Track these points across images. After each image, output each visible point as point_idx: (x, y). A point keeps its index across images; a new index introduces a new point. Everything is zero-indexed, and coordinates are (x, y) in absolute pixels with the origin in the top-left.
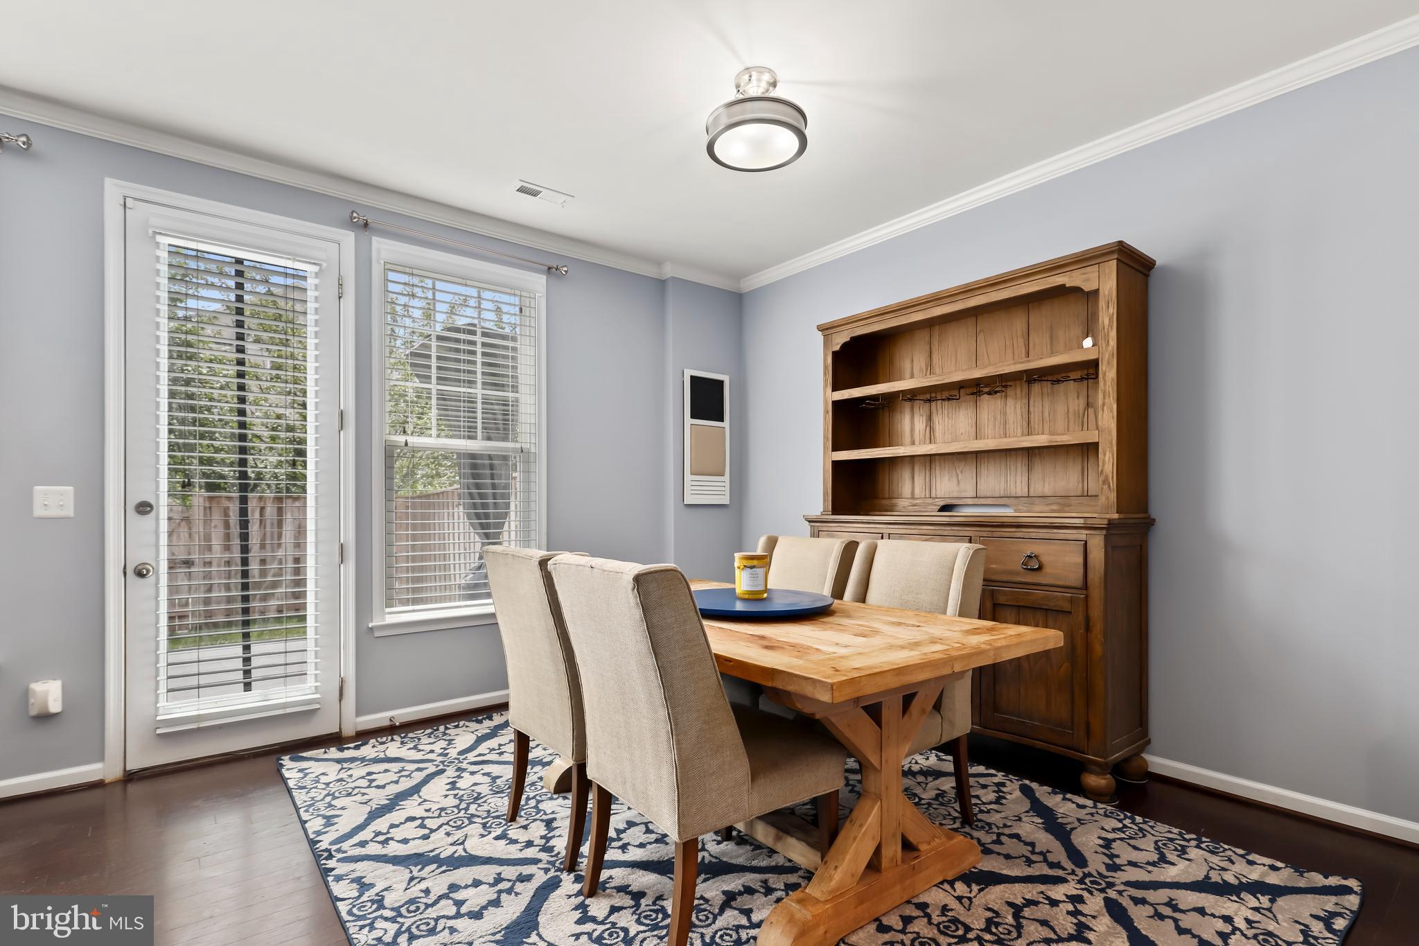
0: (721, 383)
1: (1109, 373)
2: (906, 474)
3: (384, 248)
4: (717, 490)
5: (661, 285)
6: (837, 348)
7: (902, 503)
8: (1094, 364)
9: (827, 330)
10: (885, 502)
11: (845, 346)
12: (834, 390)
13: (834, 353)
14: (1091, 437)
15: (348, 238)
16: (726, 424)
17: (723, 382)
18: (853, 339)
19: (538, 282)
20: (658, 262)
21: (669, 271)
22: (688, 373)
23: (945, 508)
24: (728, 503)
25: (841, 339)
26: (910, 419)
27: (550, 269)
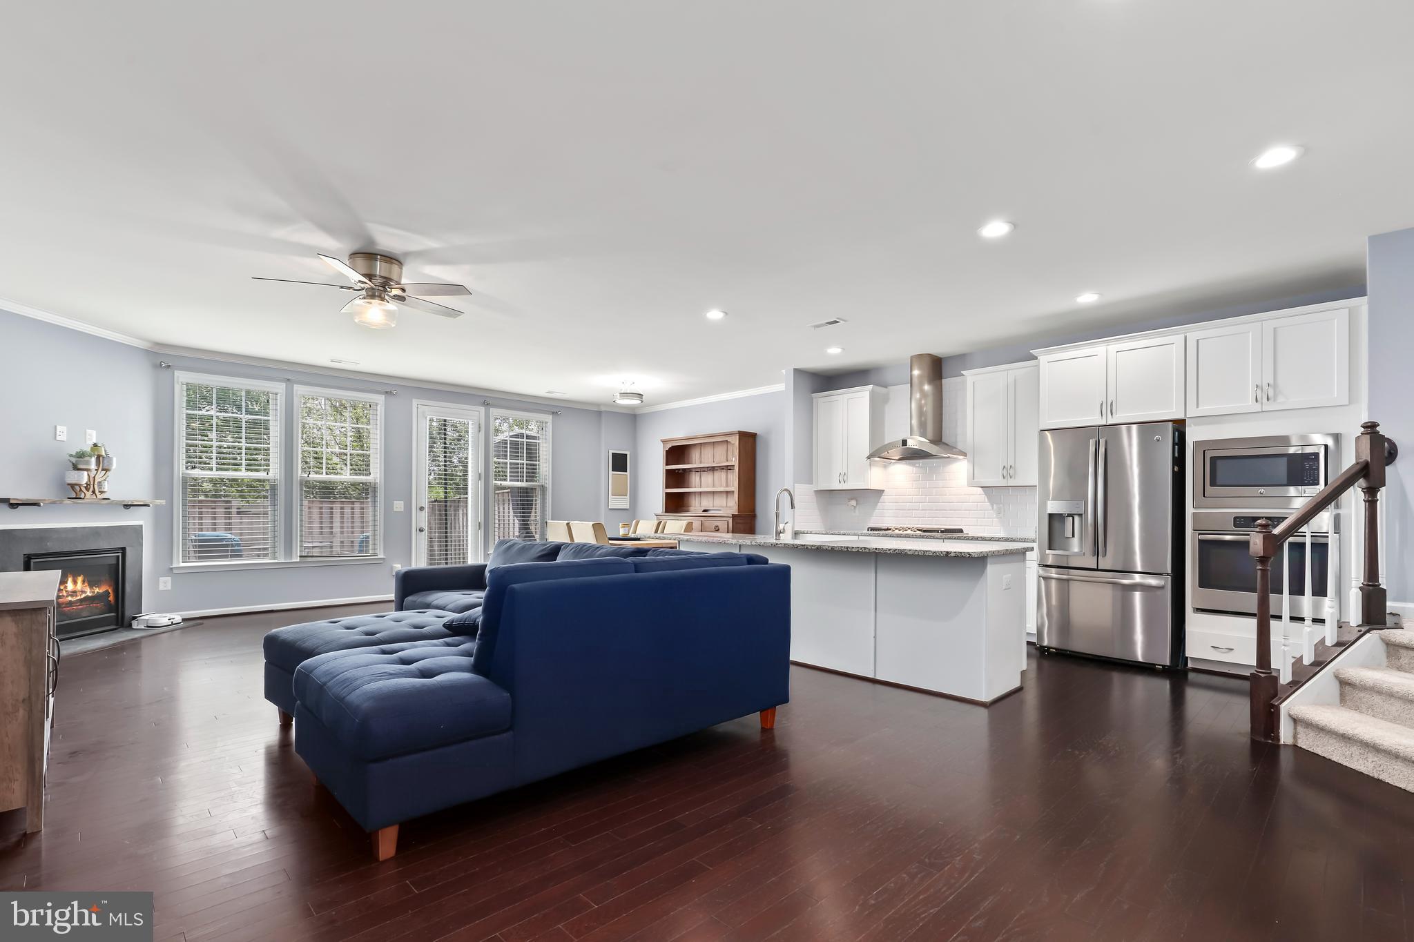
0: (626, 455)
1: (736, 469)
2: (694, 497)
3: (494, 411)
4: (624, 502)
5: (599, 413)
6: (667, 449)
7: (692, 509)
8: (732, 466)
9: (664, 441)
10: (684, 508)
11: (669, 449)
12: (666, 465)
13: (667, 451)
14: (731, 489)
15: (482, 409)
16: (628, 473)
18: (672, 447)
19: (548, 418)
20: (598, 405)
21: (603, 409)
22: (611, 452)
23: (705, 511)
24: (628, 508)
25: (669, 446)
26: (694, 478)
27: (553, 413)
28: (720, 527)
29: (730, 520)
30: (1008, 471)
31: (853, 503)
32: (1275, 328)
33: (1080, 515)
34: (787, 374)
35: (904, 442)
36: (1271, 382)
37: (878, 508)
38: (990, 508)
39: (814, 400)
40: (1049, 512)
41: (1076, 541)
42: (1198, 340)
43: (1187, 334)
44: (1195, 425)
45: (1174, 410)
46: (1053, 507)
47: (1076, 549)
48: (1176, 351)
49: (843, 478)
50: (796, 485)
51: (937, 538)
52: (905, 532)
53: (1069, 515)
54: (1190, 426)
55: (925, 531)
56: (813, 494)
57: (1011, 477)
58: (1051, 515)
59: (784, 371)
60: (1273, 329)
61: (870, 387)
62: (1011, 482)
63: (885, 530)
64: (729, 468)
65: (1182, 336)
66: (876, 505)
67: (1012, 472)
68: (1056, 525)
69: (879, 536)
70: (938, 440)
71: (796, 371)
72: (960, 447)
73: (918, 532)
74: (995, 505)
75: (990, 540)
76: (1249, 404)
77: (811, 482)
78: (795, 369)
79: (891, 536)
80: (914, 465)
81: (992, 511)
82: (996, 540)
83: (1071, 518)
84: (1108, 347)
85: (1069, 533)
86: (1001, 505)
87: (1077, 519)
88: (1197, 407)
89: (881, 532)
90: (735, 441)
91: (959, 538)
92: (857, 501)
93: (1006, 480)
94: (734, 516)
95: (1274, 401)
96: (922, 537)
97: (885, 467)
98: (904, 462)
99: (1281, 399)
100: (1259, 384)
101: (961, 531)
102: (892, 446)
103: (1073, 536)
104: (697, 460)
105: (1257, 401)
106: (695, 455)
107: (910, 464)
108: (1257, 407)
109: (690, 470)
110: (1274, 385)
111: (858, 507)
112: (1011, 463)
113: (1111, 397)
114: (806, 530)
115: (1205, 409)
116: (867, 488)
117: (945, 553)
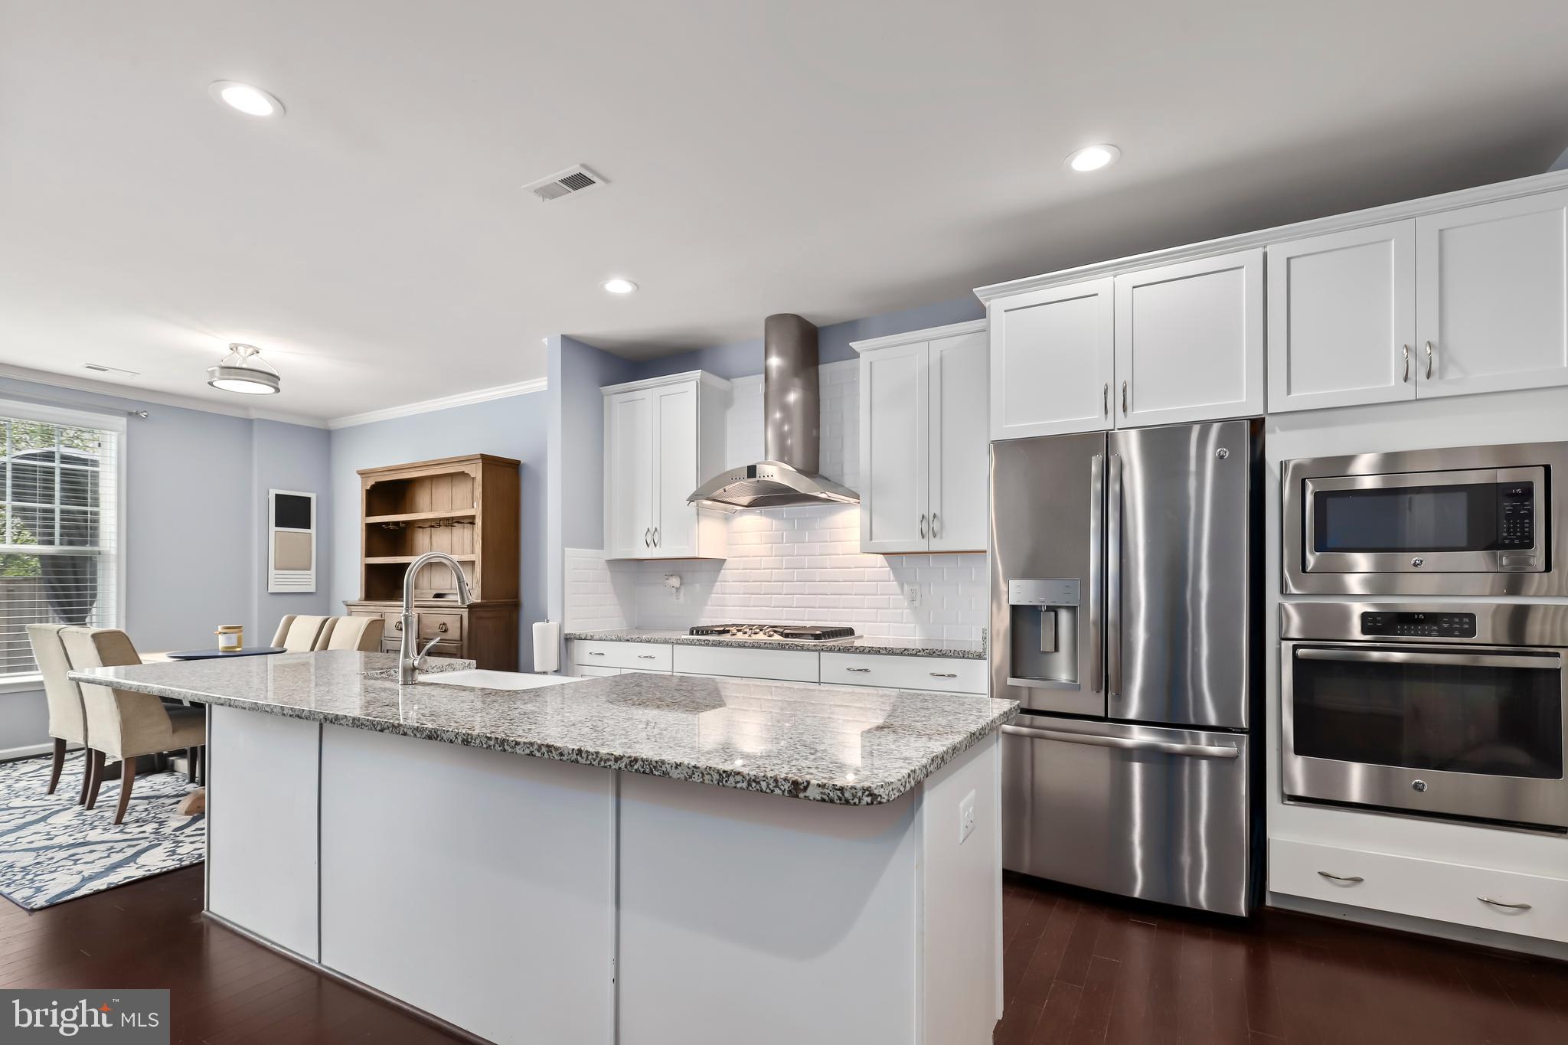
1: (479, 522)
4: (305, 581)
5: (249, 422)
6: (368, 488)
8: (473, 517)
9: (362, 474)
11: (373, 487)
12: (367, 515)
13: (367, 490)
14: (472, 558)
16: (313, 530)
17: (310, 498)
18: (377, 483)
19: (118, 423)
21: (254, 414)
22: (272, 492)
23: (438, 596)
24: (314, 591)
25: (371, 482)
26: (422, 538)
27: (130, 414)
28: (448, 626)
29: (465, 613)
30: (930, 524)
31: (675, 581)
32: (1441, 231)
33: (1072, 609)
34: (549, 348)
35: (752, 471)
36: (1435, 340)
37: (715, 591)
38: (898, 591)
39: (605, 398)
40: (1013, 602)
41: (1062, 658)
42: (1289, 259)
43: (1268, 249)
44: (1283, 429)
45: (1245, 400)
46: (1021, 592)
47: (1064, 676)
48: (1247, 280)
49: (653, 537)
50: (566, 549)
51: (808, 650)
52: (754, 637)
53: (1050, 609)
54: (1274, 431)
55: (787, 636)
56: (606, 566)
57: (935, 536)
58: (1015, 609)
59: (545, 340)
60: (1437, 233)
61: (697, 374)
62: (936, 545)
63: (720, 633)
64: (471, 520)
65: (1260, 252)
66: (712, 586)
67: (936, 525)
68: (1025, 627)
69: (707, 645)
70: (812, 469)
71: (568, 341)
72: (849, 482)
73: (777, 637)
74: (906, 586)
75: (901, 654)
76: (1391, 385)
77: (600, 545)
78: (562, 335)
79: (728, 645)
80: (773, 516)
81: (902, 597)
82: (912, 655)
83: (1053, 614)
84: (1115, 279)
85: (1046, 644)
86: (916, 587)
87: (1064, 617)
88: (1289, 392)
89: (711, 638)
90: (476, 471)
91: (846, 650)
92: (681, 578)
93: (925, 541)
94: (471, 607)
95: (1441, 378)
96: (782, 647)
97: (727, 519)
98: (757, 510)
99: (1452, 374)
100: (1411, 344)
101: (850, 632)
102: (731, 477)
103: (1056, 649)
104: (429, 506)
105: (1406, 379)
106: (423, 497)
107: (767, 515)
108: (1407, 392)
109: (409, 524)
110: (1440, 346)
111: (682, 591)
112: (935, 509)
113: (1123, 376)
114: (589, 632)
115: (1303, 397)
116: (697, 555)
117: (787, 786)
